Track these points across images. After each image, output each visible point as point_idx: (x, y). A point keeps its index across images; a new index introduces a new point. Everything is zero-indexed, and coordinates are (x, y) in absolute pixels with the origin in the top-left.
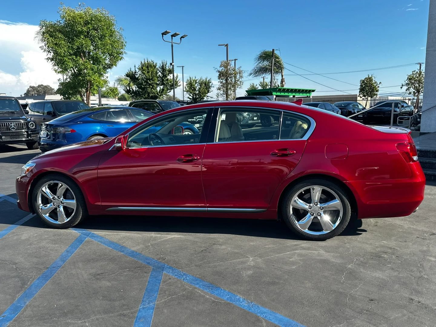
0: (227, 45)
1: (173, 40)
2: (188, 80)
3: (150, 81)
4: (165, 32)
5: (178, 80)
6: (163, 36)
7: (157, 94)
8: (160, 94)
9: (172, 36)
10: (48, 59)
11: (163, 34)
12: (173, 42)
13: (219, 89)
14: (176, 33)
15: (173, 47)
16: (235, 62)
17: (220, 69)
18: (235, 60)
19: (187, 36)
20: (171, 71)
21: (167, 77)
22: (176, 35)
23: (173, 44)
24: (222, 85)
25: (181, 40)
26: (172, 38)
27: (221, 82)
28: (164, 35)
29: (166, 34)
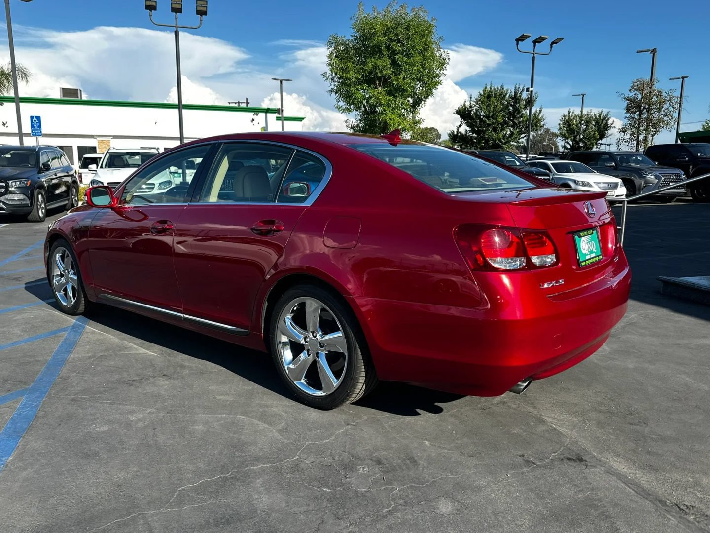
0: (654, 51)
1: (535, 49)
2: (564, 116)
3: (489, 120)
4: (521, 36)
5: (541, 116)
6: (517, 44)
7: (500, 140)
8: (503, 141)
9: (535, 42)
10: (331, 91)
11: (518, 40)
12: (536, 52)
13: (623, 131)
14: (541, 37)
15: (535, 61)
16: (683, 81)
17: (631, 94)
18: (683, 78)
19: (563, 39)
20: (529, 102)
21: (520, 112)
22: (541, 40)
23: (535, 55)
24: (631, 124)
25: (551, 47)
26: (535, 46)
27: (630, 118)
28: (519, 42)
29: (524, 40)
